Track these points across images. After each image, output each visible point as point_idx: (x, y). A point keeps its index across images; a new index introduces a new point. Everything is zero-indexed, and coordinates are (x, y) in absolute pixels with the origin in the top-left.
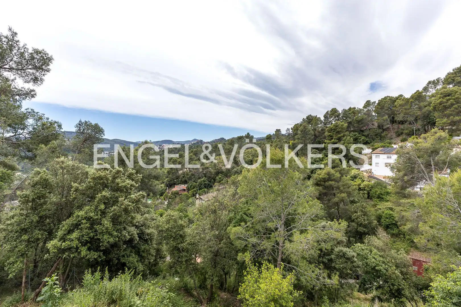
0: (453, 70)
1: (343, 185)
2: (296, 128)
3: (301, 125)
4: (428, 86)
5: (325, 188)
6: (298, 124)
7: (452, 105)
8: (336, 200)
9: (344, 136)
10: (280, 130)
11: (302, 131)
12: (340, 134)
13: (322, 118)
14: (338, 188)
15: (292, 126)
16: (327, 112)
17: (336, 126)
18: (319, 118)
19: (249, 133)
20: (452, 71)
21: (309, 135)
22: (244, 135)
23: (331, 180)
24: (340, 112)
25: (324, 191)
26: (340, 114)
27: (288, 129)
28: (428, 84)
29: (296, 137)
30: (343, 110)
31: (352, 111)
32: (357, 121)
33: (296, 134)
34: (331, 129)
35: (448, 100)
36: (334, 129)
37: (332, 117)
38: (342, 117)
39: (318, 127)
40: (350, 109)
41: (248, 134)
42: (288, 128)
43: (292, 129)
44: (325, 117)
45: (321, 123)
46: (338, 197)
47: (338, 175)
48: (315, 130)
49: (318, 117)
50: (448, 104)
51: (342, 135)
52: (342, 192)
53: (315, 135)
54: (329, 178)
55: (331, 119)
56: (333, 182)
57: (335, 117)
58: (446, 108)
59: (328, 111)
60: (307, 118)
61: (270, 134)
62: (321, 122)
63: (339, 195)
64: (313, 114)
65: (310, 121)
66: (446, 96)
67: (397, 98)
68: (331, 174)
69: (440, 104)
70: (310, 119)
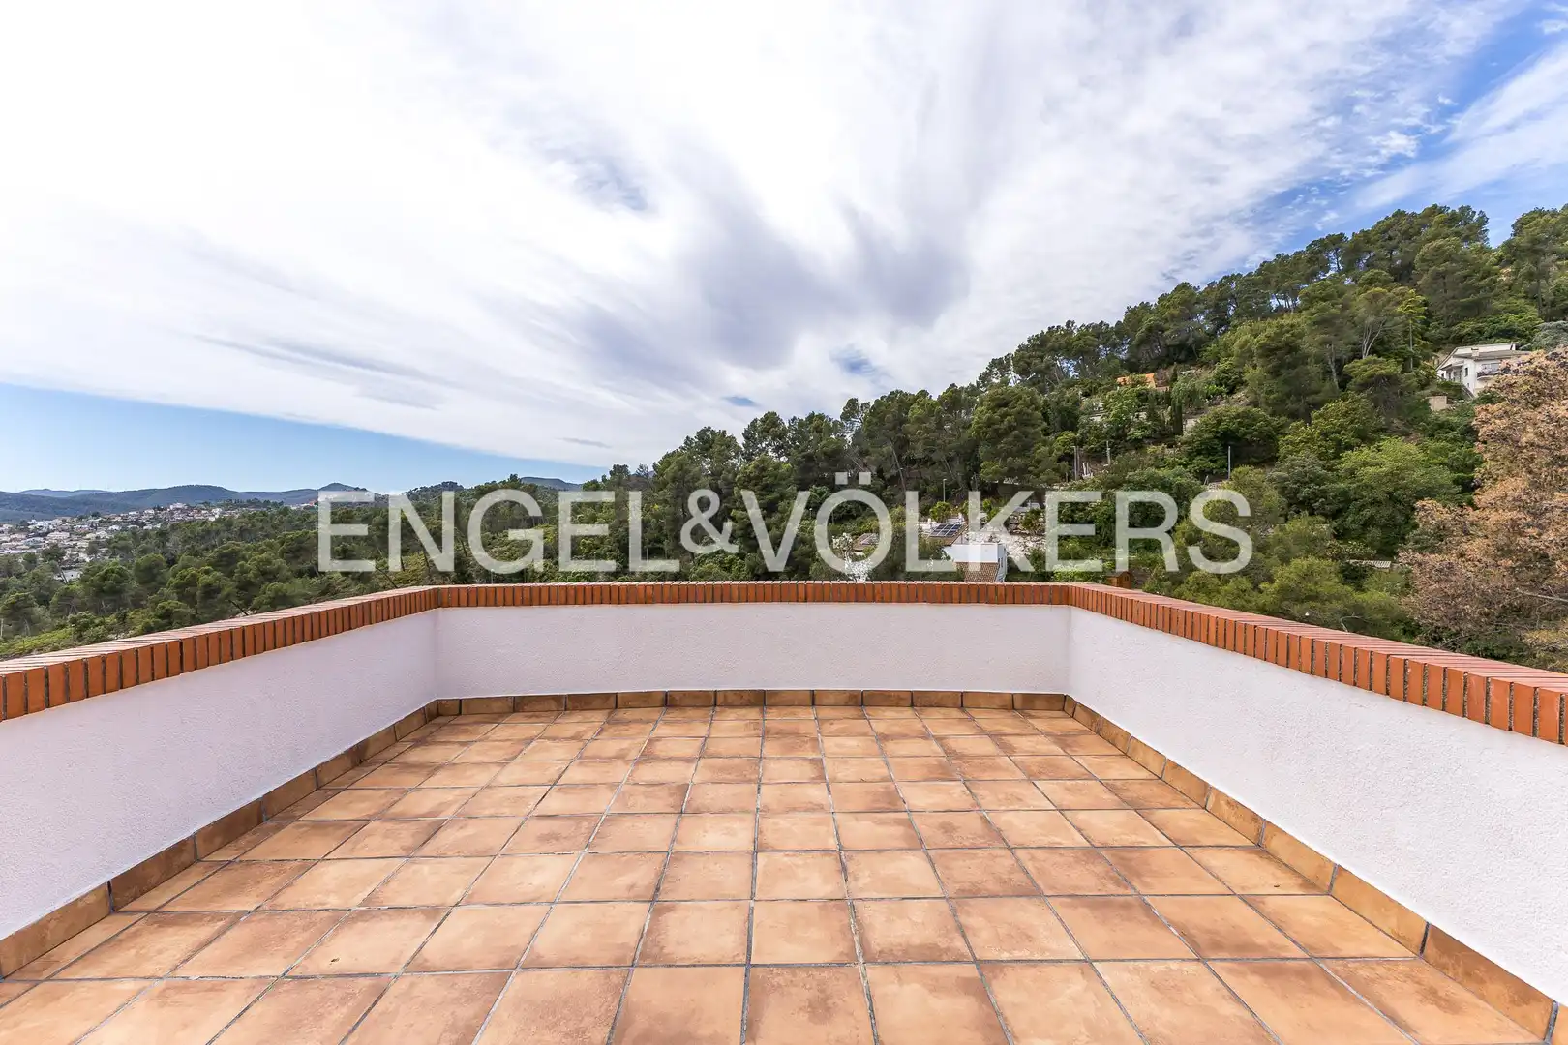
0: (1029, 341)
2: (666, 466)
3: (680, 455)
4: (991, 371)
6: (673, 452)
7: (1011, 428)
10: (624, 466)
13: (741, 441)
15: (656, 460)
16: (754, 423)
18: (732, 438)
20: (1027, 343)
24: (786, 425)
26: (785, 432)
28: (991, 366)
30: (793, 420)
31: (816, 423)
32: (825, 453)
35: (1004, 416)
37: (764, 438)
38: (793, 440)
39: (729, 465)
40: (811, 417)
44: (747, 435)
45: (737, 455)
49: (728, 435)
50: (1002, 426)
55: (764, 445)
57: (774, 439)
58: (999, 436)
59: (756, 420)
60: (701, 434)
62: (738, 451)
64: (716, 427)
65: (707, 445)
66: (999, 406)
67: (915, 399)
69: (990, 423)
70: (709, 442)
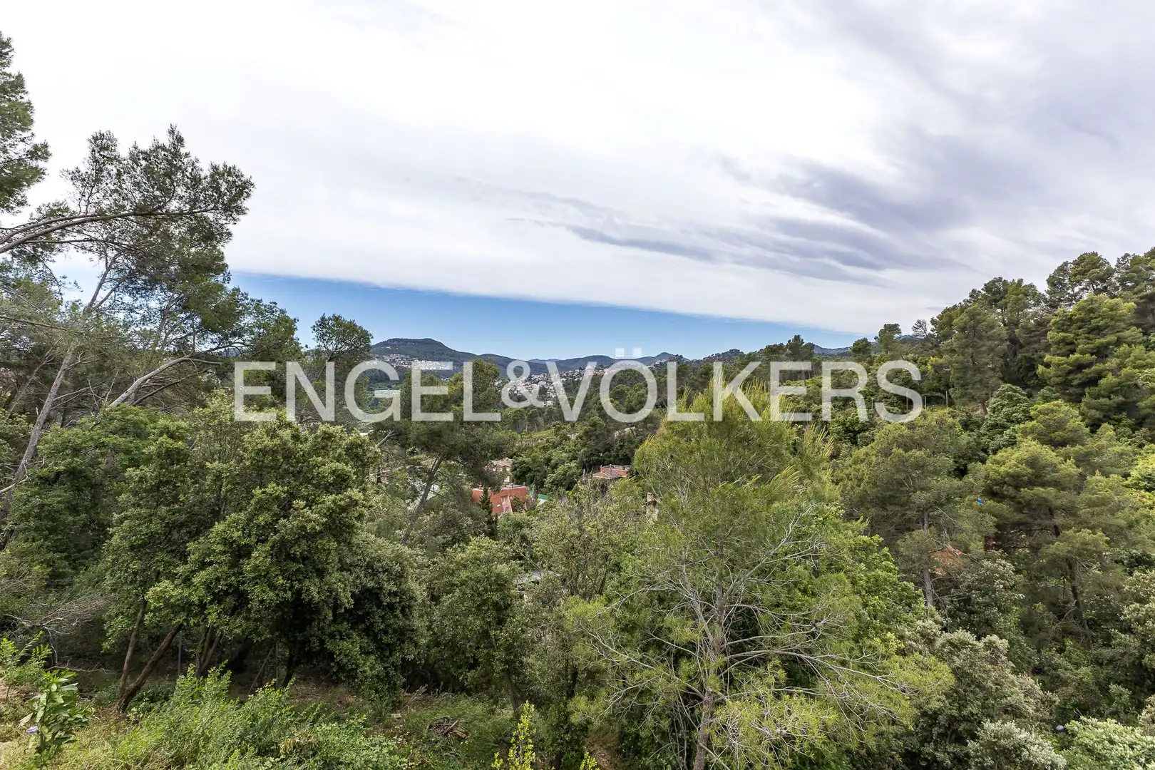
1: (1091, 504)
2: (946, 320)
3: (963, 309)
5: (1020, 506)
6: (955, 306)
8: (1058, 547)
9: (1118, 343)
10: (896, 326)
11: (963, 329)
12: (1104, 336)
13: (1043, 288)
14: (1070, 511)
15: (935, 315)
16: (1062, 268)
17: (1090, 310)
18: (1032, 286)
19: (799, 336)
21: (989, 338)
22: (785, 343)
23: (1043, 485)
24: (1113, 265)
25: (1018, 517)
26: (1110, 272)
27: (920, 324)
29: (944, 345)
30: (1124, 258)
33: (946, 337)
34: (1070, 320)
36: (1082, 320)
37: (1079, 282)
38: (1122, 281)
39: (1026, 314)
41: (797, 338)
42: (921, 319)
43: (933, 322)
44: (1052, 281)
45: (1037, 303)
46: (1068, 540)
47: (1069, 468)
48: (1013, 324)
49: (1025, 283)
51: (1112, 338)
52: (1083, 524)
53: (1013, 341)
54: (1038, 476)
55: (1076, 289)
56: (1051, 490)
57: (1092, 282)
59: (1066, 264)
60: (988, 288)
61: (865, 340)
62: (1039, 298)
63: (1070, 533)
64: (1010, 277)
65: (998, 296)
68: (1042, 462)
70: (997, 293)
